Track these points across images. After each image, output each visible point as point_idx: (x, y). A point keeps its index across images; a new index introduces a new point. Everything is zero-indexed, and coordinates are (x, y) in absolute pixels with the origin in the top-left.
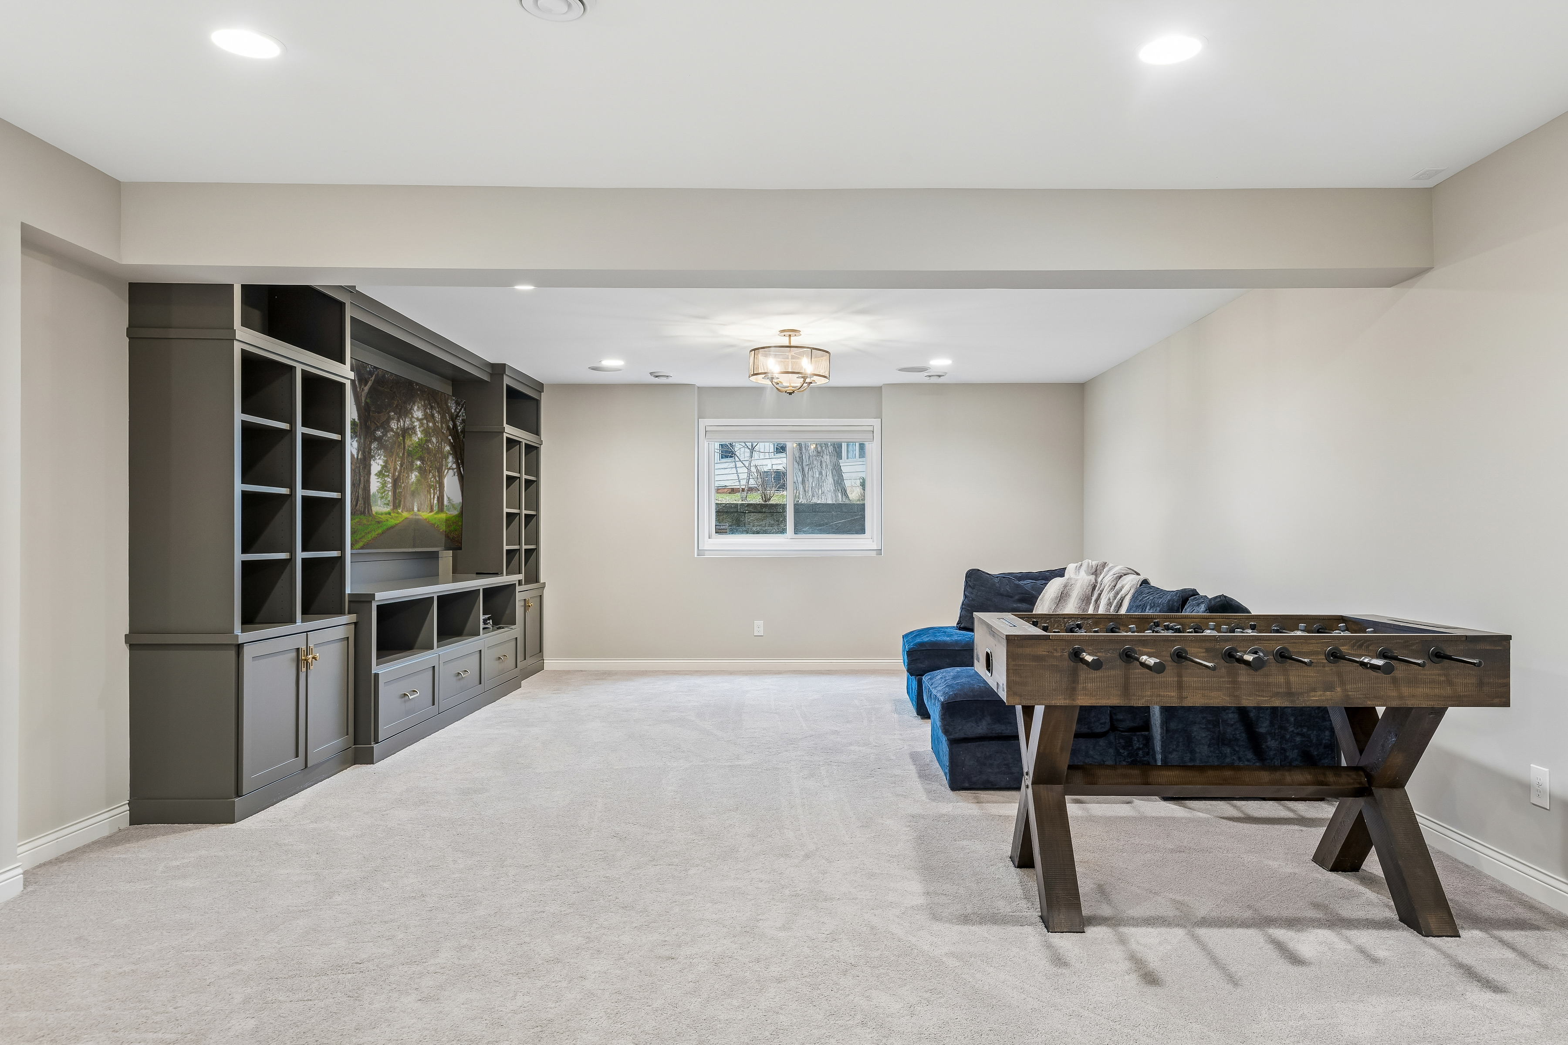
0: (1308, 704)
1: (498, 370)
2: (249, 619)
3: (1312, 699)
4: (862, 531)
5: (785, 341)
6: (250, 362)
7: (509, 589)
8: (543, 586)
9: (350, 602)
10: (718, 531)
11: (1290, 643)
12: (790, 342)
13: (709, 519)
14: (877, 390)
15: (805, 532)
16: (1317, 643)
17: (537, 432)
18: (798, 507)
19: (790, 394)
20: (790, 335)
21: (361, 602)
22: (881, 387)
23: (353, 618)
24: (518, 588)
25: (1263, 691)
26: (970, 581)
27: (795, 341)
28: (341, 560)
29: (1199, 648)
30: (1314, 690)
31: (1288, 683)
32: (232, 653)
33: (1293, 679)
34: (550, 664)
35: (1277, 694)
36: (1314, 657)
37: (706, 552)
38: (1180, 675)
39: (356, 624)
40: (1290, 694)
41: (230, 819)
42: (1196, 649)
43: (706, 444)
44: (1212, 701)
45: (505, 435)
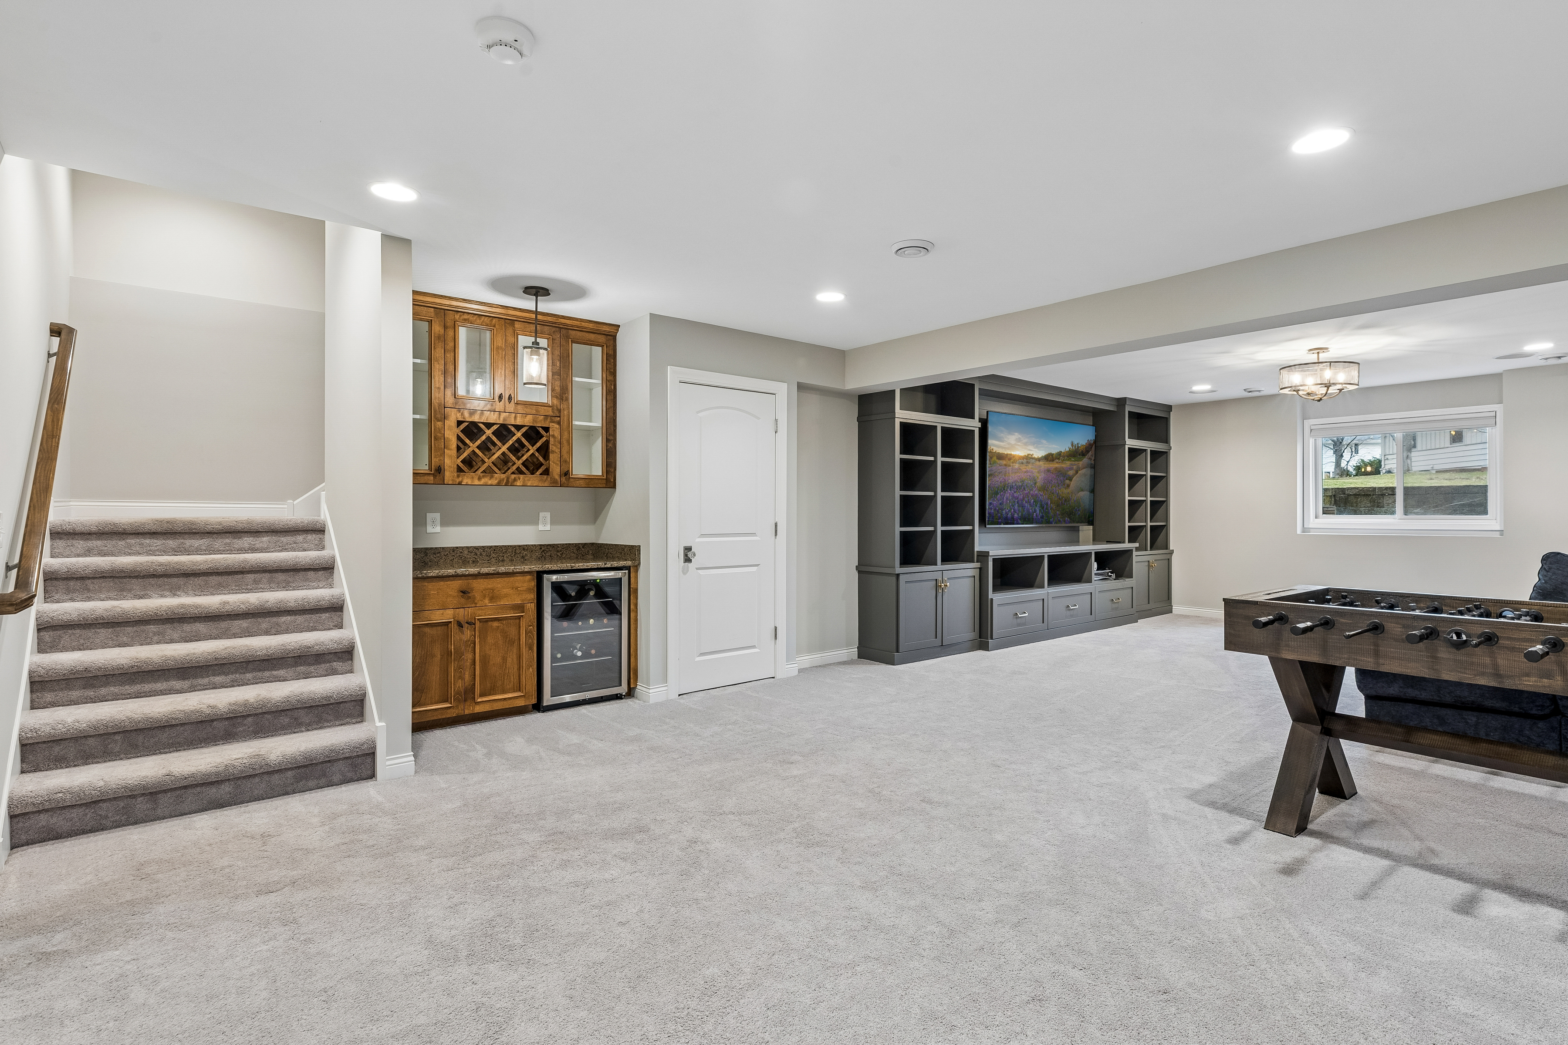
0: (1520, 688)
1: (1121, 402)
2: (905, 562)
3: (1525, 683)
4: (1485, 512)
5: (1313, 358)
6: (906, 428)
7: (1129, 552)
8: (1172, 552)
9: (978, 556)
10: (1325, 512)
11: (1497, 628)
12: (1318, 359)
13: (1315, 502)
14: (1497, 377)
15: (1417, 514)
16: (1531, 631)
17: (1166, 440)
18: (1408, 491)
19: (1319, 401)
20: (1318, 353)
21: (984, 556)
22: (1502, 374)
23: (978, 565)
24: (1135, 553)
25: (1465, 669)
26: (1545, 564)
27: (1323, 356)
28: (972, 531)
29: (1396, 624)
30: (1528, 675)
31: (1495, 666)
32: (894, 578)
33: (1501, 662)
34: (1176, 609)
35: (1483, 674)
36: (1527, 644)
37: (1311, 530)
38: (1376, 645)
39: (980, 569)
40: (1497, 675)
41: (892, 662)
42: (1393, 624)
43: (1312, 441)
44: (1409, 671)
45: (1127, 447)
